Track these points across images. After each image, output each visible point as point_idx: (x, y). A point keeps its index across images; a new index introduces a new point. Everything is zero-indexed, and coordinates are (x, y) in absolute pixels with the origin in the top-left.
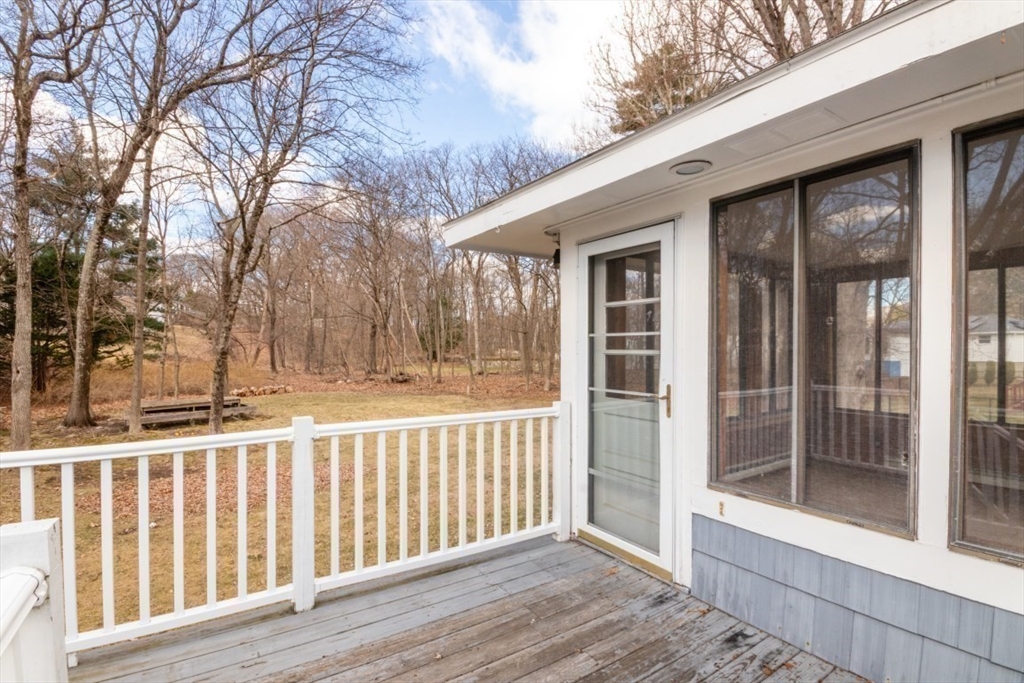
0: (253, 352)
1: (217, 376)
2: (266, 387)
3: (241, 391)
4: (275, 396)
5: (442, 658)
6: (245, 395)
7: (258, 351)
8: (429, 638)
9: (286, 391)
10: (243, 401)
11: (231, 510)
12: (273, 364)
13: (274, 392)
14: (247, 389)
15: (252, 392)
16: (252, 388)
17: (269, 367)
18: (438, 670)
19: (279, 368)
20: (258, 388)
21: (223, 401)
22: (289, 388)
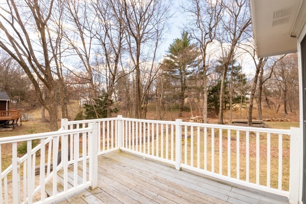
0: (278, 106)
1: (249, 113)
2: (279, 119)
3: (269, 119)
4: (282, 122)
5: (181, 197)
6: (270, 121)
7: (279, 106)
8: (186, 192)
9: (287, 121)
10: (264, 122)
11: (243, 154)
12: (286, 111)
13: (282, 121)
14: (271, 119)
15: (273, 120)
16: (273, 119)
17: (284, 112)
18: (175, 198)
19: (289, 112)
20: (275, 119)
21: (252, 121)
22: (289, 120)
